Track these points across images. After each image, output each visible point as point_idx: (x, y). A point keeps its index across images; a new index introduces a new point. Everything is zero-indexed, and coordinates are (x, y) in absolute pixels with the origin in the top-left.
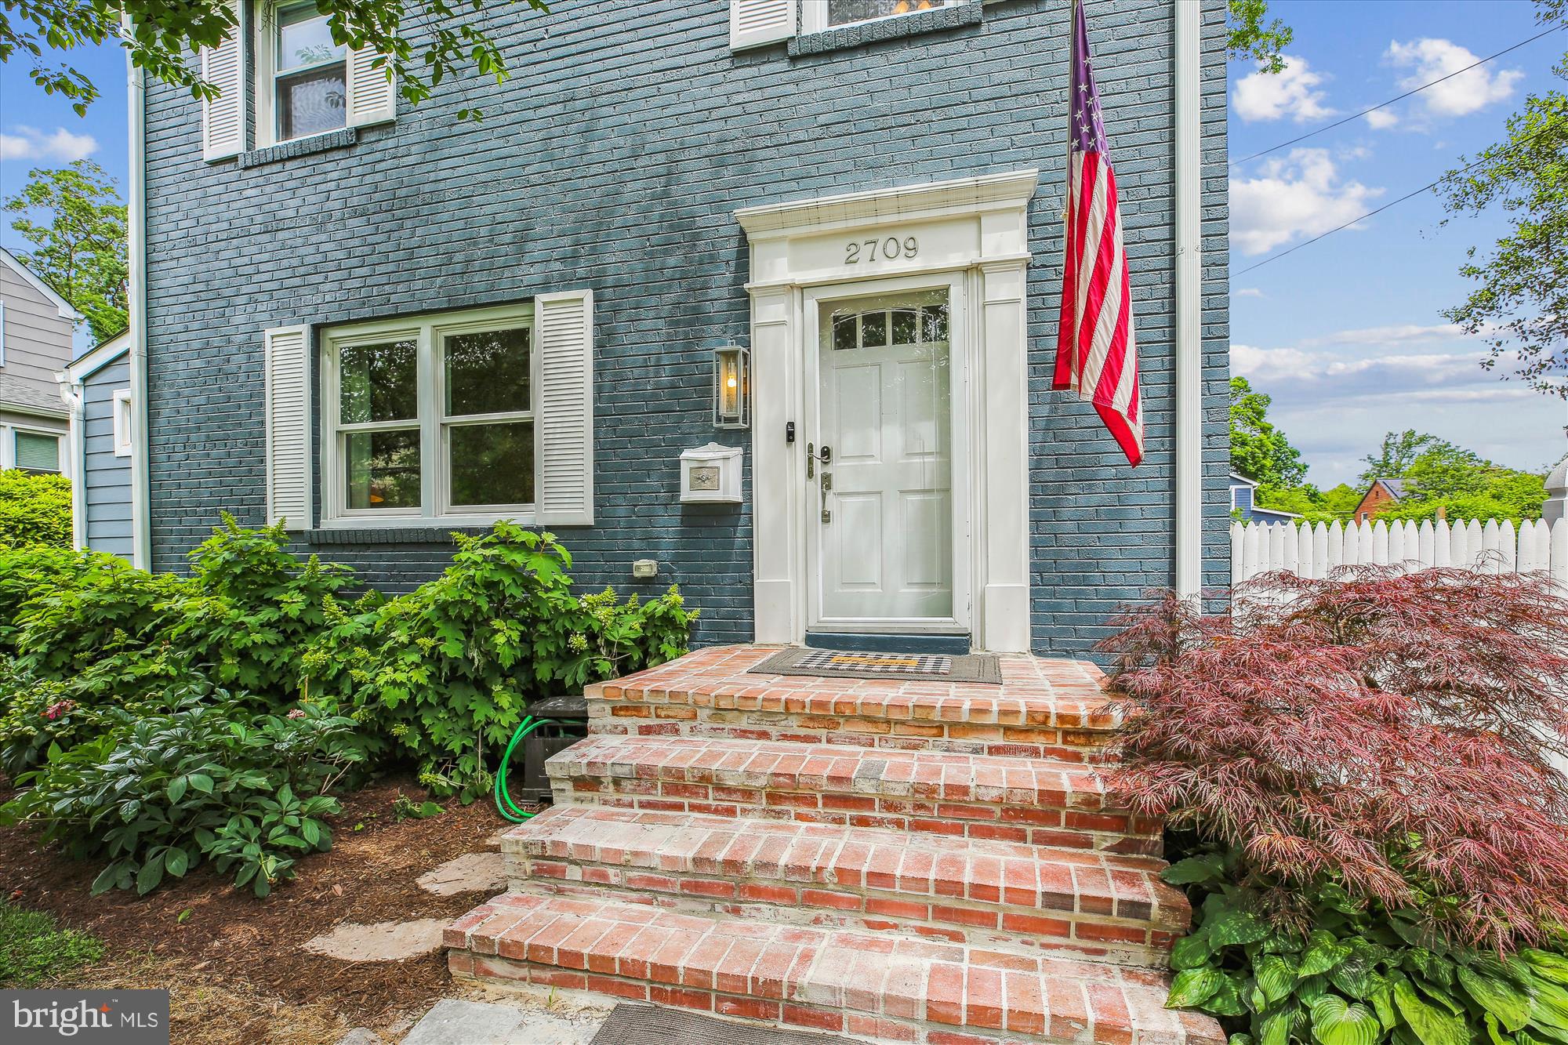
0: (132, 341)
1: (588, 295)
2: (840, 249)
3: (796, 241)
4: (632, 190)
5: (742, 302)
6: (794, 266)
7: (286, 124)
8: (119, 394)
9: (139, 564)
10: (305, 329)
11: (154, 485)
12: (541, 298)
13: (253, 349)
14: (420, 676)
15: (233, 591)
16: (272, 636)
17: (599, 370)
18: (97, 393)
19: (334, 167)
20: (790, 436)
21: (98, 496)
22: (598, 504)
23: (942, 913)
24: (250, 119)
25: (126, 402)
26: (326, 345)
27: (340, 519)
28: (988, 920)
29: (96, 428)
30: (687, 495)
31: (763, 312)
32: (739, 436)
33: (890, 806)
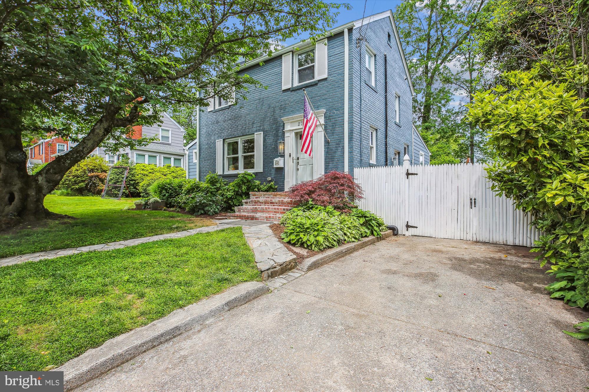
0: (197, 140)
1: (262, 133)
2: (297, 123)
3: (291, 122)
4: (269, 115)
5: (284, 133)
6: (291, 127)
7: (220, 104)
8: (194, 151)
9: (197, 180)
10: (222, 140)
11: (200, 168)
12: (255, 133)
13: (214, 143)
14: (233, 194)
15: (210, 183)
16: (215, 190)
17: (264, 146)
18: (191, 151)
19: (226, 112)
20: (290, 156)
21: (191, 170)
22: (263, 168)
23: (275, 212)
24: (214, 104)
25: (196, 153)
26: (225, 142)
27: (227, 173)
28: (278, 212)
29: (191, 157)
30: (275, 166)
31: (286, 135)
32: (283, 156)
33: (276, 203)
